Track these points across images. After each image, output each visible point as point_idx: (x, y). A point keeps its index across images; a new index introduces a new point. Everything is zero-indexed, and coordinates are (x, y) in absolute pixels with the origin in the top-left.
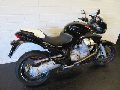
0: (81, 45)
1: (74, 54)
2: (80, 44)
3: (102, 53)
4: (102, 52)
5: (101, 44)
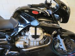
3: (61, 45)
5: (59, 36)
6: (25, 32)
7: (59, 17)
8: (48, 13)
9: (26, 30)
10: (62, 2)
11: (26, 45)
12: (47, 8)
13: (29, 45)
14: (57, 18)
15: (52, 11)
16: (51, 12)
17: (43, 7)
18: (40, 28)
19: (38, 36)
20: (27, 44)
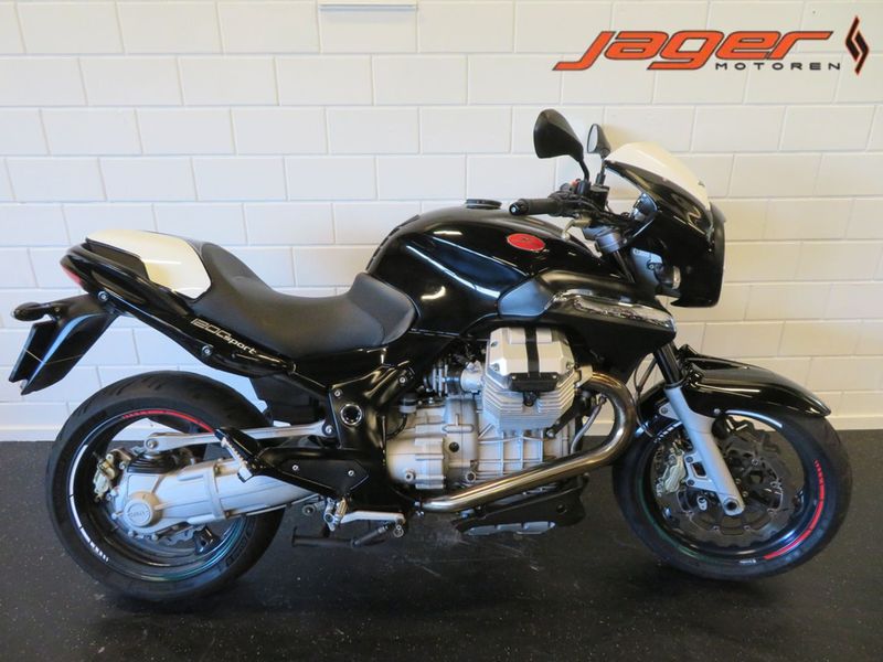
0: (474, 371)
1: (429, 436)
2: (462, 367)
3: (700, 469)
4: (696, 458)
5: (676, 393)
6: (457, 368)
7: (660, 266)
8: (591, 245)
9: (463, 353)
10: (668, 182)
11: (457, 463)
12: (591, 216)
13: (475, 463)
14: (650, 274)
15: (621, 232)
16: (612, 240)
17: (569, 211)
18: (556, 333)
19: (548, 376)
20: (462, 462)
